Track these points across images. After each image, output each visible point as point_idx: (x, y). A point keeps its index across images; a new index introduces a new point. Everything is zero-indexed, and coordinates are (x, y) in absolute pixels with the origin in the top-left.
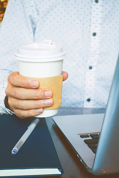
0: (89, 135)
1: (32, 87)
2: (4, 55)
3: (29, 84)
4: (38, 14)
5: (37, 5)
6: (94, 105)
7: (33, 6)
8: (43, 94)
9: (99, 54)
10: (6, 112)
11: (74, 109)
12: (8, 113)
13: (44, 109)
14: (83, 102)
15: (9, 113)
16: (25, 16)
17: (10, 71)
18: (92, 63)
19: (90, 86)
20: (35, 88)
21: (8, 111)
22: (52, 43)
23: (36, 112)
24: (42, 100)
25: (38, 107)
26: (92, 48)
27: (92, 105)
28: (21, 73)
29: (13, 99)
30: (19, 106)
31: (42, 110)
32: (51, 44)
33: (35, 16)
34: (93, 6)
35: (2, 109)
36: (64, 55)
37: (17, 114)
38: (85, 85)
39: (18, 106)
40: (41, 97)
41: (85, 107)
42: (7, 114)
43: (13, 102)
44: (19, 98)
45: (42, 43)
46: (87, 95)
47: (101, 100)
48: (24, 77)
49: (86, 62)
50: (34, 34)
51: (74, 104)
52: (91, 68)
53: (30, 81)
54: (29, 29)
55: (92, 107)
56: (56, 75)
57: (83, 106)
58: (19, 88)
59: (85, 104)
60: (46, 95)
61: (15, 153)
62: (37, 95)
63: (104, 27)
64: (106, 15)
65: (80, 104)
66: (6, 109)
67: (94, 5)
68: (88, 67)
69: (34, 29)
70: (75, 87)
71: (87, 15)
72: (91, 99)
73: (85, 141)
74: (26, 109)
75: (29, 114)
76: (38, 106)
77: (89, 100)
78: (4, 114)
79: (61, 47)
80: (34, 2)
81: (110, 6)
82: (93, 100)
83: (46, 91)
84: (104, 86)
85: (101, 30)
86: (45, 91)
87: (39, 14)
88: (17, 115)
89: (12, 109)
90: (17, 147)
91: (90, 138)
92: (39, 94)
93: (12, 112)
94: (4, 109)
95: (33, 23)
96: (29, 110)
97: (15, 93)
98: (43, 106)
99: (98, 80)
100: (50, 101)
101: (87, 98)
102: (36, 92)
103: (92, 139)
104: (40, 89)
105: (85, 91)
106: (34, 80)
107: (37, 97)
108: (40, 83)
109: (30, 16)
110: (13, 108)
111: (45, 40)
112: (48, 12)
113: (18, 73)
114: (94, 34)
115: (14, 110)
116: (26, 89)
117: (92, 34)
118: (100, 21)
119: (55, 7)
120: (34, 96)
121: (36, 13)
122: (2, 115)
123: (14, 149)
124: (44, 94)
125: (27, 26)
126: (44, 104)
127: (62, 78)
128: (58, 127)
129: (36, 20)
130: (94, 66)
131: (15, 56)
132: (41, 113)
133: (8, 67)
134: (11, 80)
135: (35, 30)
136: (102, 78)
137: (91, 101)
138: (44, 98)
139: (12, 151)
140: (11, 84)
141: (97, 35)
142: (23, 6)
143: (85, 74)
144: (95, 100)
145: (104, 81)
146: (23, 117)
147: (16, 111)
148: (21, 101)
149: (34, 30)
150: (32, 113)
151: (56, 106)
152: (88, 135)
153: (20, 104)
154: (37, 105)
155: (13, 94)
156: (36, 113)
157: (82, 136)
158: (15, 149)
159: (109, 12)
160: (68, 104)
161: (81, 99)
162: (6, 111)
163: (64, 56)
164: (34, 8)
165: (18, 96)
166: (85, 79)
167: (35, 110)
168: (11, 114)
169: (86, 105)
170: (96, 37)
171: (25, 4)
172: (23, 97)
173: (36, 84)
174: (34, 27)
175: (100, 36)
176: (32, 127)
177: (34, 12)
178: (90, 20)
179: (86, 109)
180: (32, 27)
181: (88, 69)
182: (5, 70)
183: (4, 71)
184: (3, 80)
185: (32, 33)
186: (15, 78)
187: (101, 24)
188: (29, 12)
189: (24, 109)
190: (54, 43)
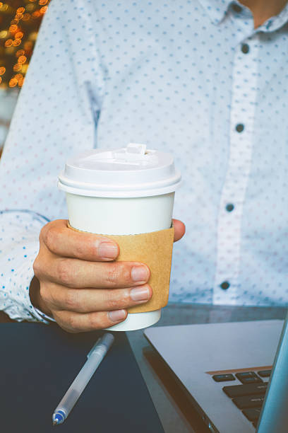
0: (234, 375)
1: (100, 257)
2: (23, 176)
3: (93, 249)
4: (105, 79)
5: (103, 57)
6: (237, 298)
7: (93, 59)
8: (126, 274)
9: (251, 176)
10: (30, 317)
11: (188, 307)
12: (38, 319)
13: (129, 311)
14: (212, 290)
15: (40, 318)
16: (76, 83)
17: (39, 215)
18: (233, 195)
19: (229, 251)
20: (108, 259)
21: (37, 313)
22: (149, 150)
23: (110, 318)
24: (126, 289)
25: (116, 306)
26: (234, 160)
27: (233, 298)
28: (73, 224)
29: (53, 286)
30: (69, 304)
31: (123, 312)
32: (146, 154)
33: (99, 82)
34: (236, 61)
35: (21, 308)
36: (178, 181)
37: (62, 321)
38: (216, 250)
39: (67, 303)
40: (122, 281)
41: (216, 302)
42: (35, 320)
43: (53, 294)
44: (70, 283)
45: (125, 152)
46: (221, 272)
47: (254, 286)
48: (82, 233)
49: (220, 193)
50: (96, 125)
51: (189, 295)
52: (230, 208)
53: (97, 244)
54: (84, 115)
55: (234, 303)
56: (158, 230)
57: (211, 299)
58: (69, 260)
59: (215, 296)
60: (135, 279)
61: (62, 421)
62: (113, 278)
63: (262, 111)
64: (267, 83)
65: (203, 295)
66: (33, 310)
67: (240, 58)
68: (223, 206)
69: (97, 114)
70: (193, 254)
71: (223, 82)
72: (232, 282)
73: (225, 390)
74: (86, 310)
75: (92, 323)
76: (114, 304)
77: (225, 286)
78: (25, 321)
79: (171, 163)
80: (98, 50)
81: (275, 60)
82: (234, 286)
83: (136, 266)
84: (261, 252)
85: (254, 118)
86: (132, 267)
87: (109, 79)
88: (61, 324)
89: (51, 309)
90: (65, 406)
91: (237, 382)
92: (119, 274)
93: (46, 317)
94: (26, 310)
95: (93, 99)
96: (93, 315)
97: (60, 272)
98: (127, 302)
99: (248, 237)
100: (143, 292)
101: (220, 280)
102: (111, 271)
103: (241, 384)
104: (121, 262)
105: (215, 264)
106: (105, 240)
107: (113, 281)
108: (121, 248)
109: (88, 83)
110: (53, 308)
111: (131, 145)
112: (131, 74)
113: (67, 223)
114: (240, 128)
115: (54, 312)
116: (86, 262)
117: (233, 126)
118: (253, 96)
119: (147, 61)
120: (107, 280)
121: (100, 77)
122: (21, 322)
123: (57, 410)
124: (130, 275)
125: (79, 106)
126: (130, 298)
127: (173, 236)
128: (158, 353)
129: (101, 93)
130: (239, 203)
131: (59, 183)
132: (122, 320)
133: (32, 206)
134: (50, 240)
135: (98, 117)
136: (256, 232)
137: (230, 289)
138: (131, 284)
139: (54, 415)
140: (49, 249)
141: (247, 128)
142: (71, 60)
143: (217, 221)
144: (239, 286)
145: (263, 239)
146: (77, 329)
147: (59, 316)
148: (74, 291)
149: (96, 116)
150: (99, 320)
151: (157, 303)
152: (232, 375)
153: (71, 298)
154: (112, 301)
155: (53, 273)
156: (110, 321)
157: (218, 378)
158: (60, 412)
159: (275, 75)
160: (174, 295)
161: (206, 283)
162: (31, 314)
163: (177, 184)
164: (96, 65)
165: (67, 280)
166: (216, 235)
167: (108, 313)
168: (44, 321)
169: (218, 298)
170: (244, 134)
171: (74, 53)
172: (79, 283)
173: (111, 250)
174: (96, 108)
175: (254, 132)
176: (98, 355)
177: (96, 74)
178: (231, 93)
179: (218, 307)
180: (92, 109)
181: (224, 211)
182: (27, 211)
183: (22, 215)
184: (23, 238)
185: (90, 123)
186: (60, 235)
187: (256, 104)
188: (85, 72)
189: (81, 311)
190: (153, 151)
